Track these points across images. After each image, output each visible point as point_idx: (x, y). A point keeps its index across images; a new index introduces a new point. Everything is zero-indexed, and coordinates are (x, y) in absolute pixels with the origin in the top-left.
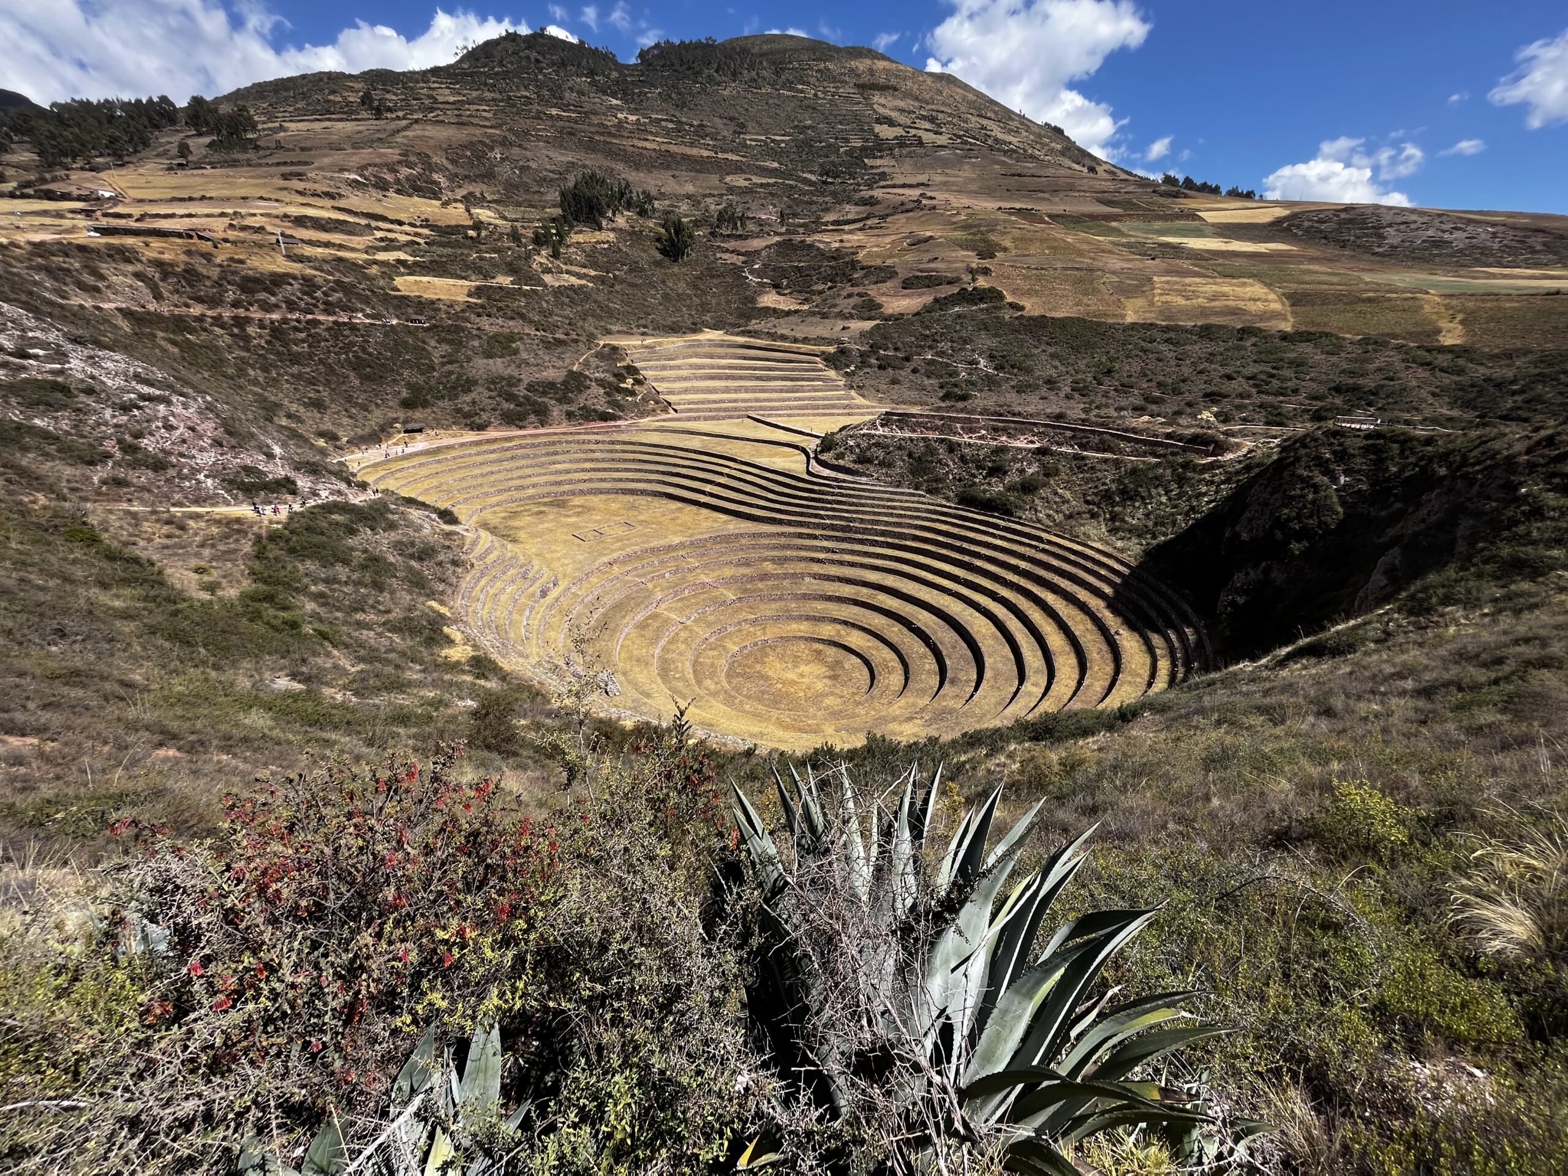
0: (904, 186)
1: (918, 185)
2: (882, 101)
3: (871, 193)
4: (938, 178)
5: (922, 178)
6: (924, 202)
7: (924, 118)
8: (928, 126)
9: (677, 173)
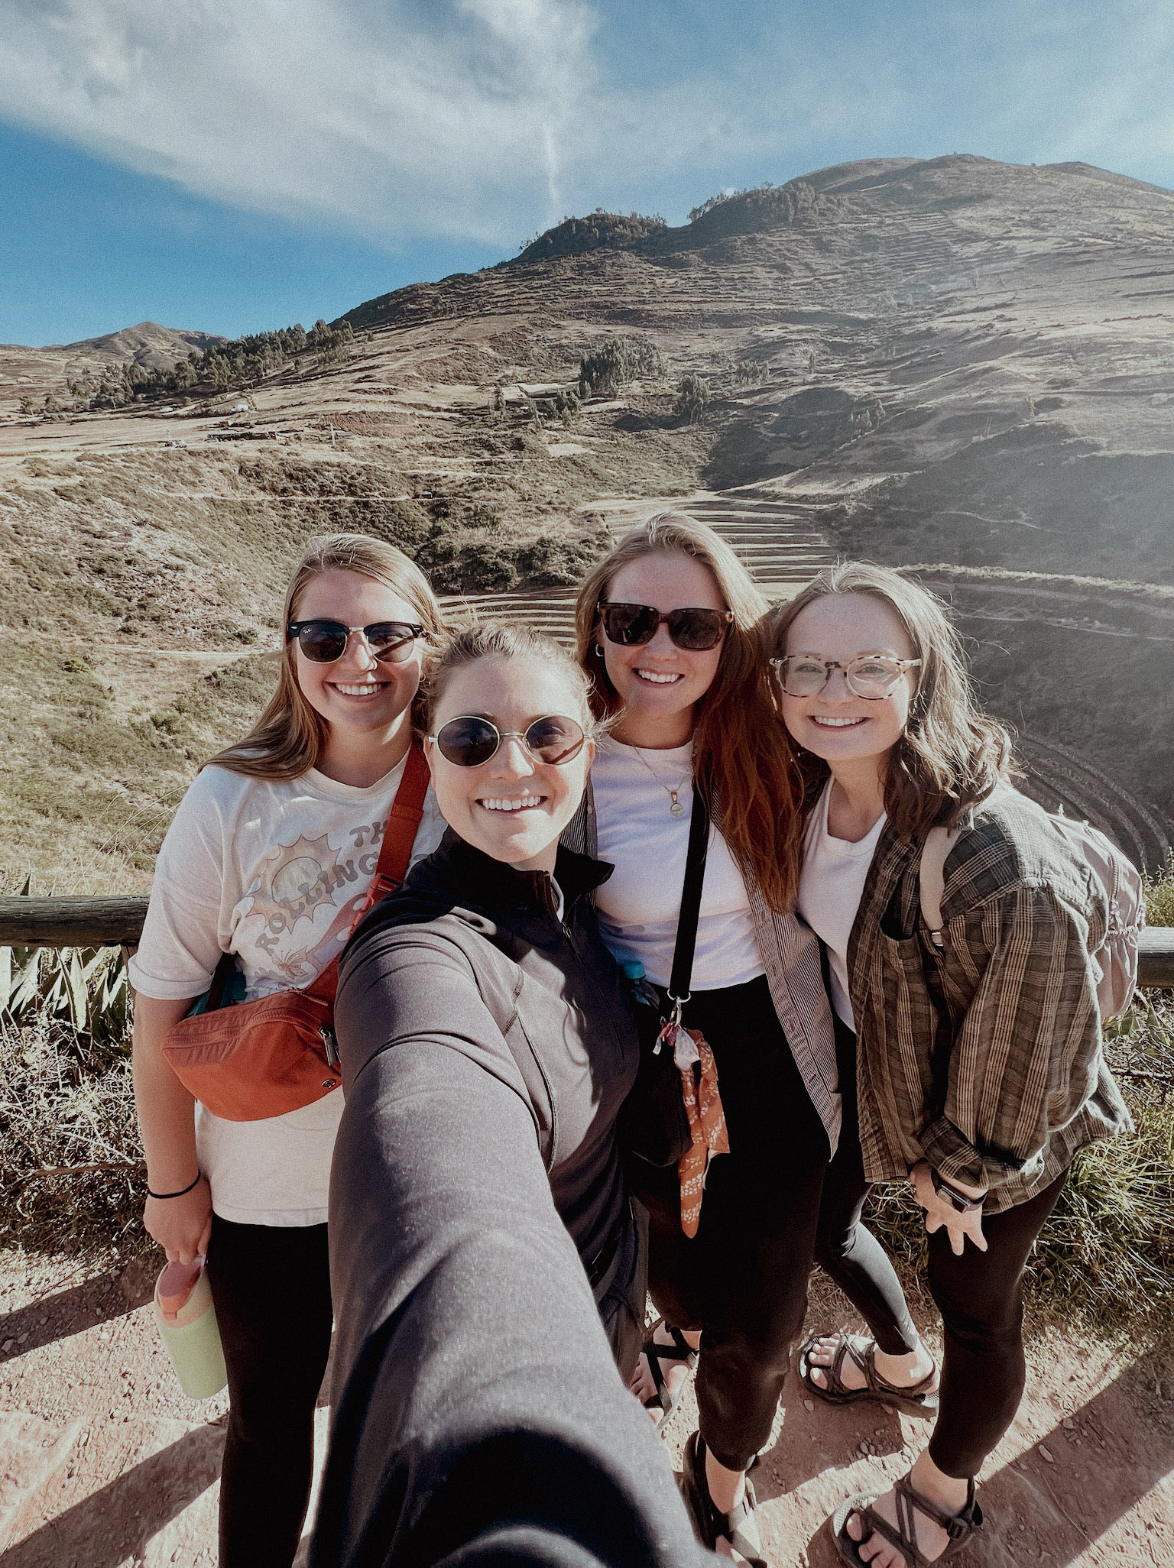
0: (977, 310)
1: (997, 307)
2: (969, 213)
3: (930, 324)
4: (1023, 295)
5: (1006, 297)
6: (998, 325)
7: (1024, 224)
8: (1027, 232)
9: (705, 331)
